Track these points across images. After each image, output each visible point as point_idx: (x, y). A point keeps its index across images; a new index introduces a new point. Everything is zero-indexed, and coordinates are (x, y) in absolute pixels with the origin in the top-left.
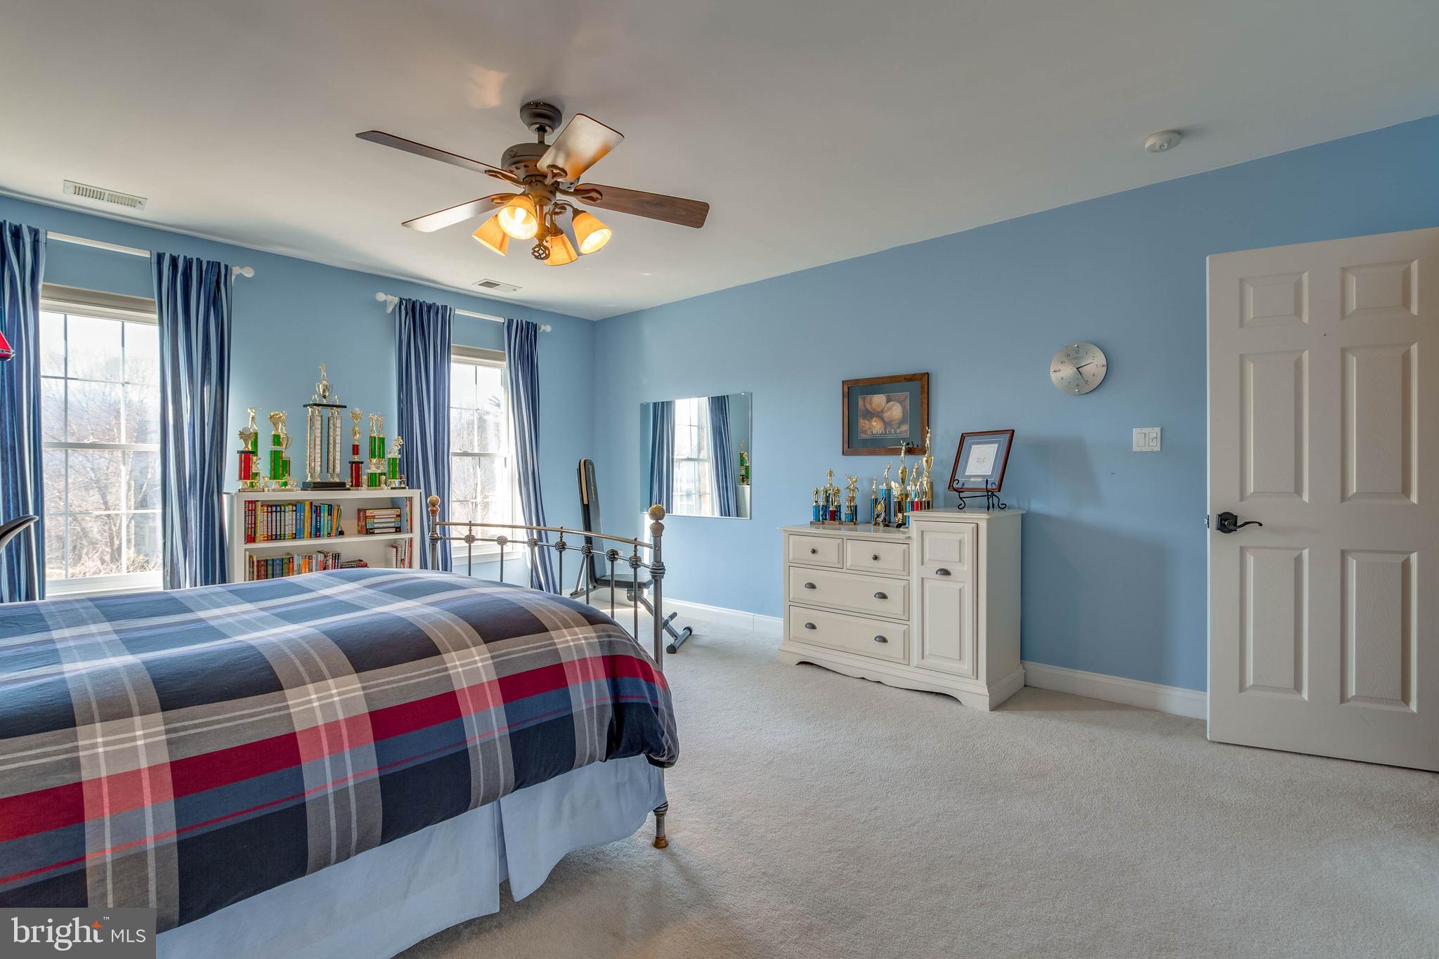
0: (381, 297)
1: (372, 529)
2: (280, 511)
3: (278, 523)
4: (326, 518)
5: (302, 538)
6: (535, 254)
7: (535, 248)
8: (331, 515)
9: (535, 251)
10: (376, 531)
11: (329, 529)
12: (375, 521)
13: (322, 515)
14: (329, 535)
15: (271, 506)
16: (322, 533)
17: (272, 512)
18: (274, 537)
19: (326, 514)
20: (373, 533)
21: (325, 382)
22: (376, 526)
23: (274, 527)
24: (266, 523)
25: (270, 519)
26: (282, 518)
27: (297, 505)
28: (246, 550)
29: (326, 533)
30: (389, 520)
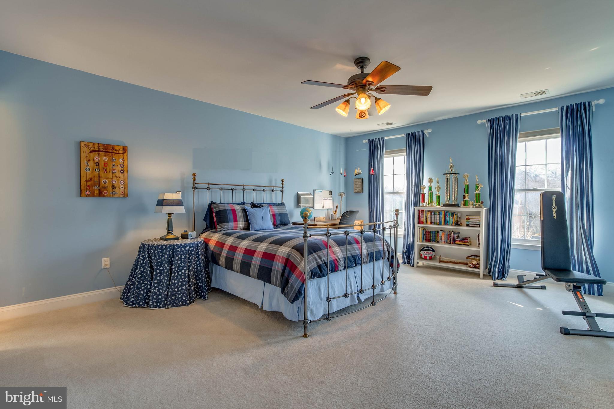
0: (479, 122)
1: (468, 224)
2: (433, 214)
3: (432, 218)
4: (450, 218)
5: (441, 225)
8: (452, 217)
10: (470, 225)
11: (451, 223)
12: (470, 221)
13: (449, 217)
14: (452, 225)
15: (432, 212)
16: (449, 224)
17: (432, 214)
18: (432, 223)
19: (450, 216)
20: (469, 226)
21: (451, 165)
22: (470, 223)
23: (432, 220)
24: (430, 218)
25: (431, 217)
26: (434, 217)
27: (440, 212)
28: (418, 226)
29: (450, 224)
30: (476, 221)
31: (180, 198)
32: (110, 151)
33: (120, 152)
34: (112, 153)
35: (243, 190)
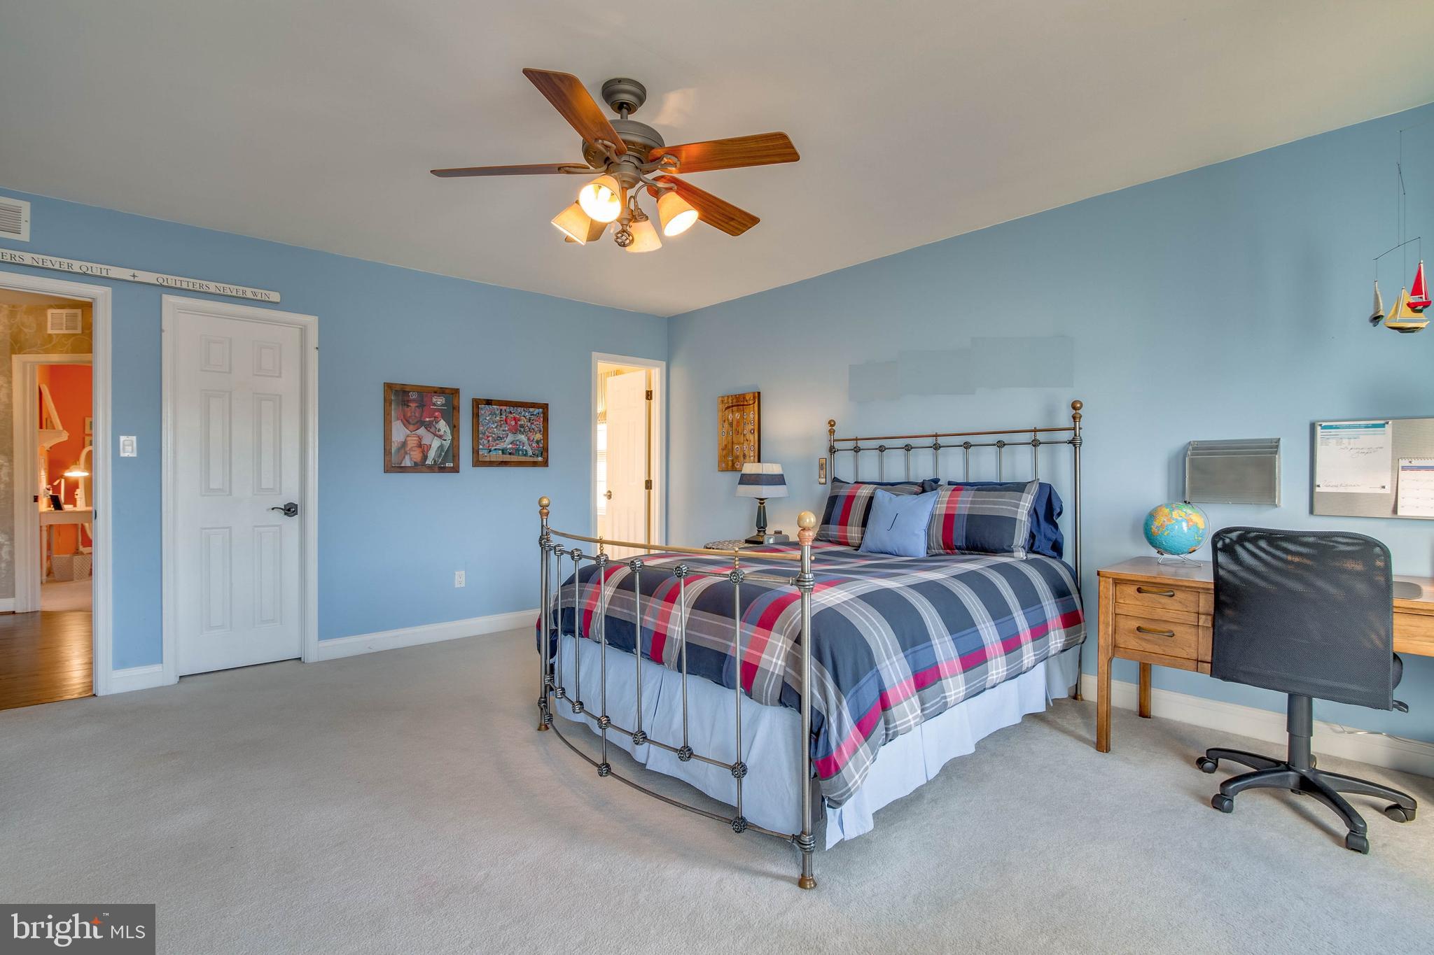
6: (619, 240)
7: (618, 233)
9: (618, 238)
31: (781, 472)
32: (742, 403)
33: (751, 402)
34: (743, 405)
35: (936, 447)
